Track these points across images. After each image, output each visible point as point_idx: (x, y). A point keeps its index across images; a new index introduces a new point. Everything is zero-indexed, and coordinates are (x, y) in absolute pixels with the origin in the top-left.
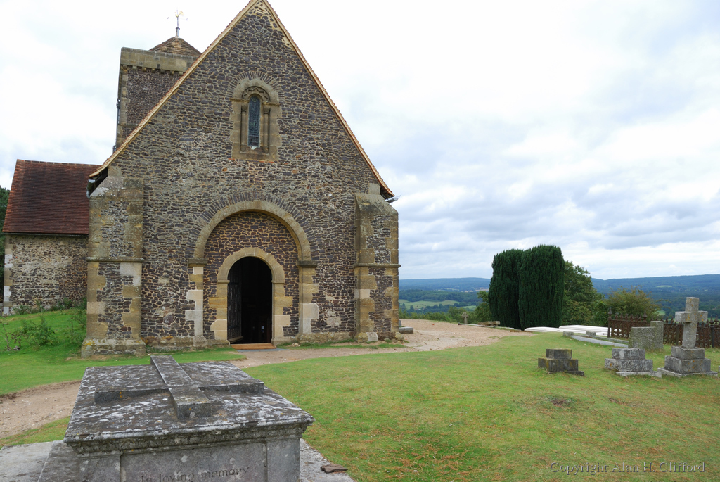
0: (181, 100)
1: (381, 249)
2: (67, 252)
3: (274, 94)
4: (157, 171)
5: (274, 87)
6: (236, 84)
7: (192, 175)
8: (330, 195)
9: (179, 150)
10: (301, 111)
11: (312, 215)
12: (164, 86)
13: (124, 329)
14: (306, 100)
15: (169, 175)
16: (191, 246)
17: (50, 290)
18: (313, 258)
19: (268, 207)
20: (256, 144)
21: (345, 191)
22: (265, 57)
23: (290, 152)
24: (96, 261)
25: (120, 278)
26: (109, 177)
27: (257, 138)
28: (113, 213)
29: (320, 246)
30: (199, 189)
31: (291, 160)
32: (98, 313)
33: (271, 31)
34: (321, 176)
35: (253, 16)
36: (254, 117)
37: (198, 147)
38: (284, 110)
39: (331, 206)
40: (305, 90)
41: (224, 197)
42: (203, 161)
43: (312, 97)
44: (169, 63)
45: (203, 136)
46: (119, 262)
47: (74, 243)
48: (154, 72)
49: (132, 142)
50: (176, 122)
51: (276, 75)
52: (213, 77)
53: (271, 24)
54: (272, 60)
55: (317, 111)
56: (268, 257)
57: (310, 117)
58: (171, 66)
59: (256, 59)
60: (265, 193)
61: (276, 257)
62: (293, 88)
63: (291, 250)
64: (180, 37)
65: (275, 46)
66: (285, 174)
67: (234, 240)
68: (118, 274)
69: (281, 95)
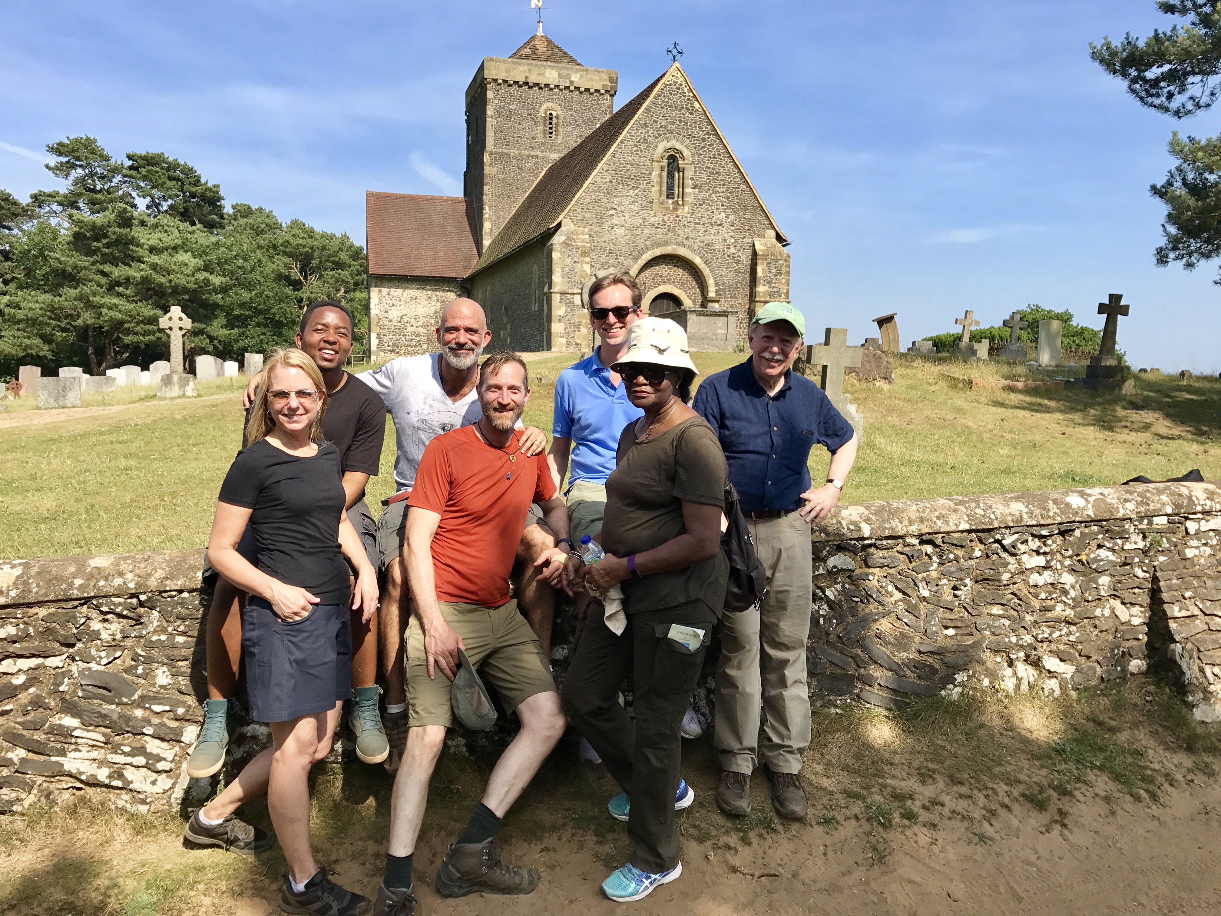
0: (614, 163)
1: (774, 287)
3: (686, 153)
4: (597, 223)
5: (687, 148)
6: (656, 146)
7: (623, 226)
8: (732, 240)
9: (613, 205)
10: (709, 168)
11: (717, 258)
13: (577, 344)
14: (714, 158)
15: (606, 226)
19: (682, 251)
20: (673, 198)
21: (745, 237)
22: (680, 121)
23: (700, 204)
24: (557, 292)
26: (563, 229)
27: (673, 194)
28: (568, 256)
29: (723, 284)
30: (628, 237)
31: (702, 211)
33: (685, 96)
34: (725, 224)
35: (671, 85)
36: (671, 175)
37: (627, 203)
38: (695, 167)
39: (732, 250)
40: (713, 149)
41: (648, 243)
42: (631, 214)
43: (719, 155)
44: (539, 74)
45: (631, 193)
46: (573, 294)
49: (578, 200)
50: (611, 182)
51: (689, 137)
52: (639, 142)
53: (686, 90)
55: (723, 167)
56: (681, 293)
57: (717, 173)
58: (540, 77)
59: (673, 123)
60: (679, 239)
61: (686, 293)
62: (703, 148)
63: (699, 287)
65: (688, 109)
66: (696, 223)
67: (653, 279)
68: (573, 303)
69: (693, 154)
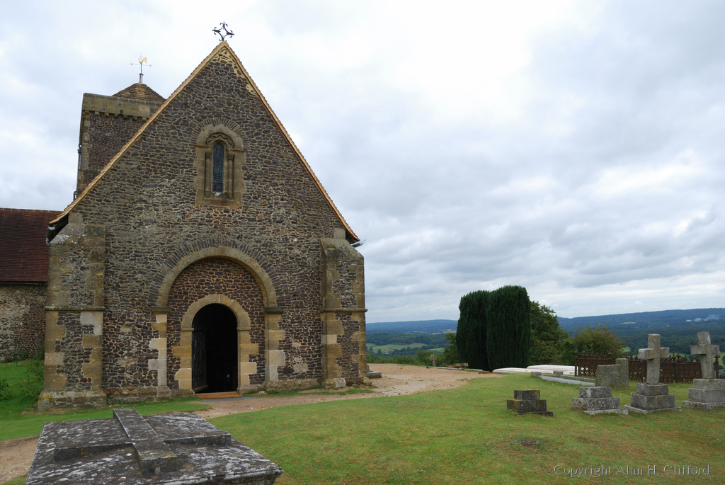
0: (144, 146)
1: (348, 294)
2: (24, 301)
3: (238, 140)
4: (119, 218)
5: (238, 133)
6: (200, 130)
7: (155, 222)
8: (296, 240)
9: (142, 196)
10: (265, 157)
11: (277, 261)
12: (127, 131)
13: (84, 380)
14: (270, 146)
15: (132, 222)
16: (155, 294)
17: (5, 341)
18: (279, 305)
19: (233, 253)
20: (220, 190)
21: (310, 236)
22: (230, 104)
23: (255, 198)
24: (55, 310)
25: (80, 327)
26: (69, 224)
27: (221, 184)
28: (74, 260)
29: (286, 292)
30: (162, 236)
31: (256, 205)
32: (56, 364)
33: (235, 78)
34: (286, 221)
35: (218, 64)
36: (218, 163)
37: (161, 194)
38: (248, 156)
39: (296, 251)
40: (269, 136)
41: (188, 243)
42: (166, 207)
43: (277, 143)
44: (133, 109)
45: (166, 182)
46: (79, 311)
47: (32, 291)
48: (116, 118)
49: (94, 188)
50: (139, 168)
51: (240, 121)
52: (177, 123)
53: (236, 71)
54: (236, 107)
55: (282, 157)
56: (234, 303)
57: (274, 163)
58: (134, 111)
59: (220, 105)
60: (229, 239)
61: (241, 303)
62: (257, 134)
63: (256, 296)
64: (144, 83)
65: (239, 92)
66: (250, 220)
67: (198, 287)
68: (79, 323)
69: (245, 141)
